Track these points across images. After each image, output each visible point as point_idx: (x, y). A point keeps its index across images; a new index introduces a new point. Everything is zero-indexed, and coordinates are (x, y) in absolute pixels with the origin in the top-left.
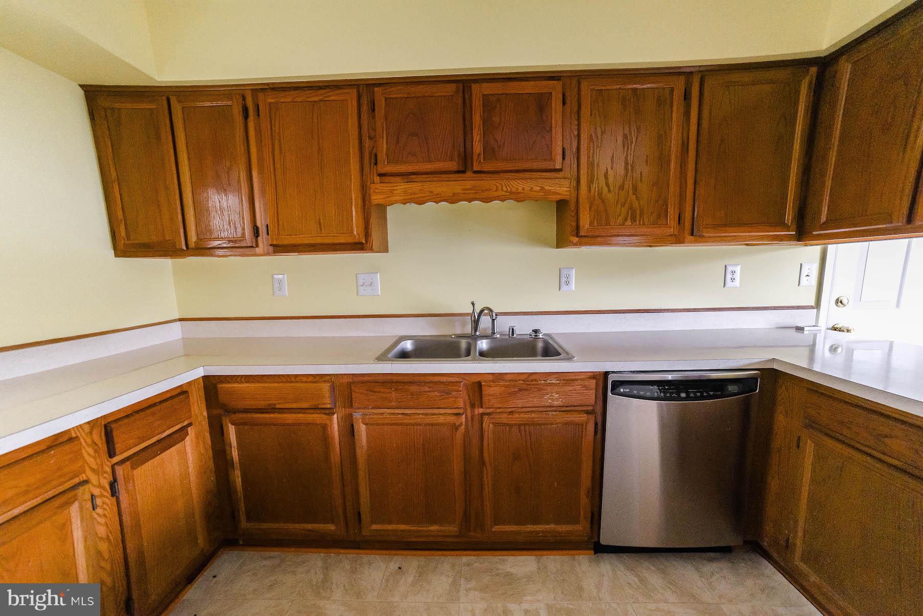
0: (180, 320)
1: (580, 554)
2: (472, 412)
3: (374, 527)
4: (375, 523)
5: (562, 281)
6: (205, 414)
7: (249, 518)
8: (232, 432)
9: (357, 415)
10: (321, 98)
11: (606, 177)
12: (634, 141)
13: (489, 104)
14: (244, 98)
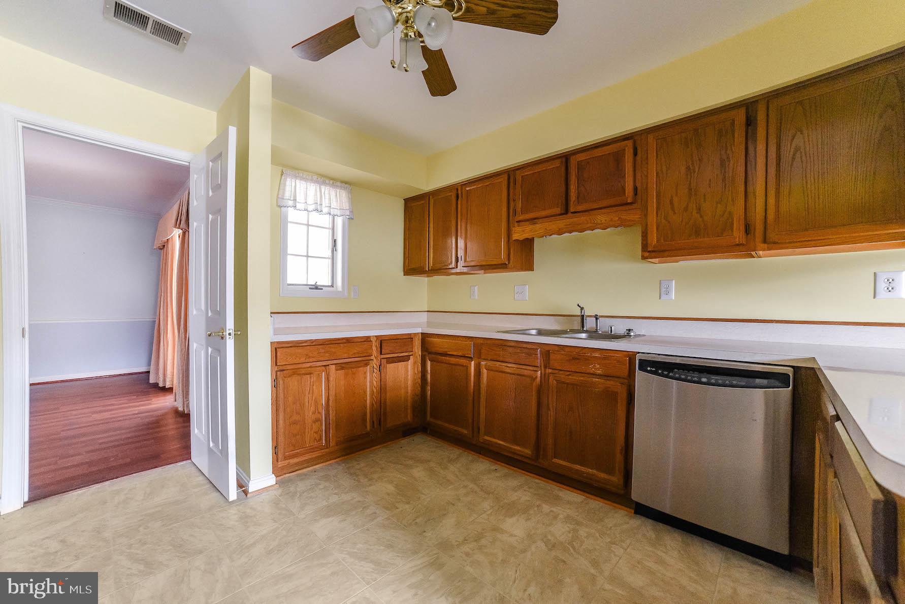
0: (428, 311)
1: (621, 509)
2: (545, 371)
3: (486, 438)
4: (487, 436)
5: (662, 291)
6: (420, 353)
7: (431, 416)
8: (429, 363)
9: (483, 363)
10: (490, 182)
11: (671, 203)
12: (697, 170)
13: (580, 167)
14: (457, 189)
